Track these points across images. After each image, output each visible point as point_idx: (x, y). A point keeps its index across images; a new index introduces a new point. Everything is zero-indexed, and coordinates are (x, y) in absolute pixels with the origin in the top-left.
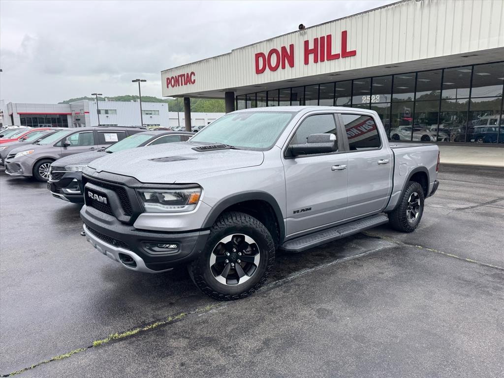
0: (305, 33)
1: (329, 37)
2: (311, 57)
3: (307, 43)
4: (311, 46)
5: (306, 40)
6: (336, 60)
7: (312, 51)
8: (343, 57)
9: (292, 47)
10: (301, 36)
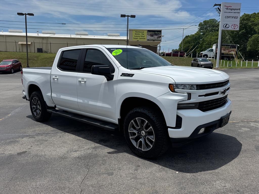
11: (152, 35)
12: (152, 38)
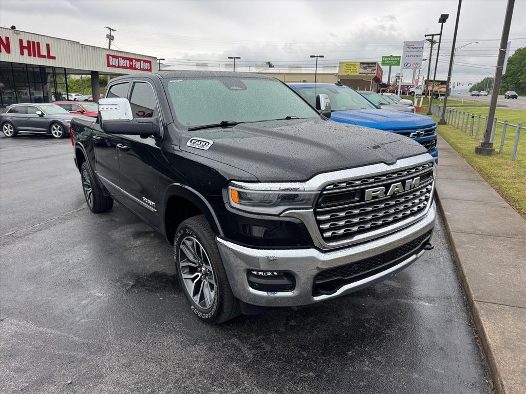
0: (19, 34)
1: (38, 44)
2: (26, 51)
3: (21, 41)
4: (25, 44)
5: (20, 38)
6: (44, 59)
7: (25, 48)
8: (48, 58)
9: (7, 39)
10: (15, 35)
11: (365, 68)
12: (365, 71)
